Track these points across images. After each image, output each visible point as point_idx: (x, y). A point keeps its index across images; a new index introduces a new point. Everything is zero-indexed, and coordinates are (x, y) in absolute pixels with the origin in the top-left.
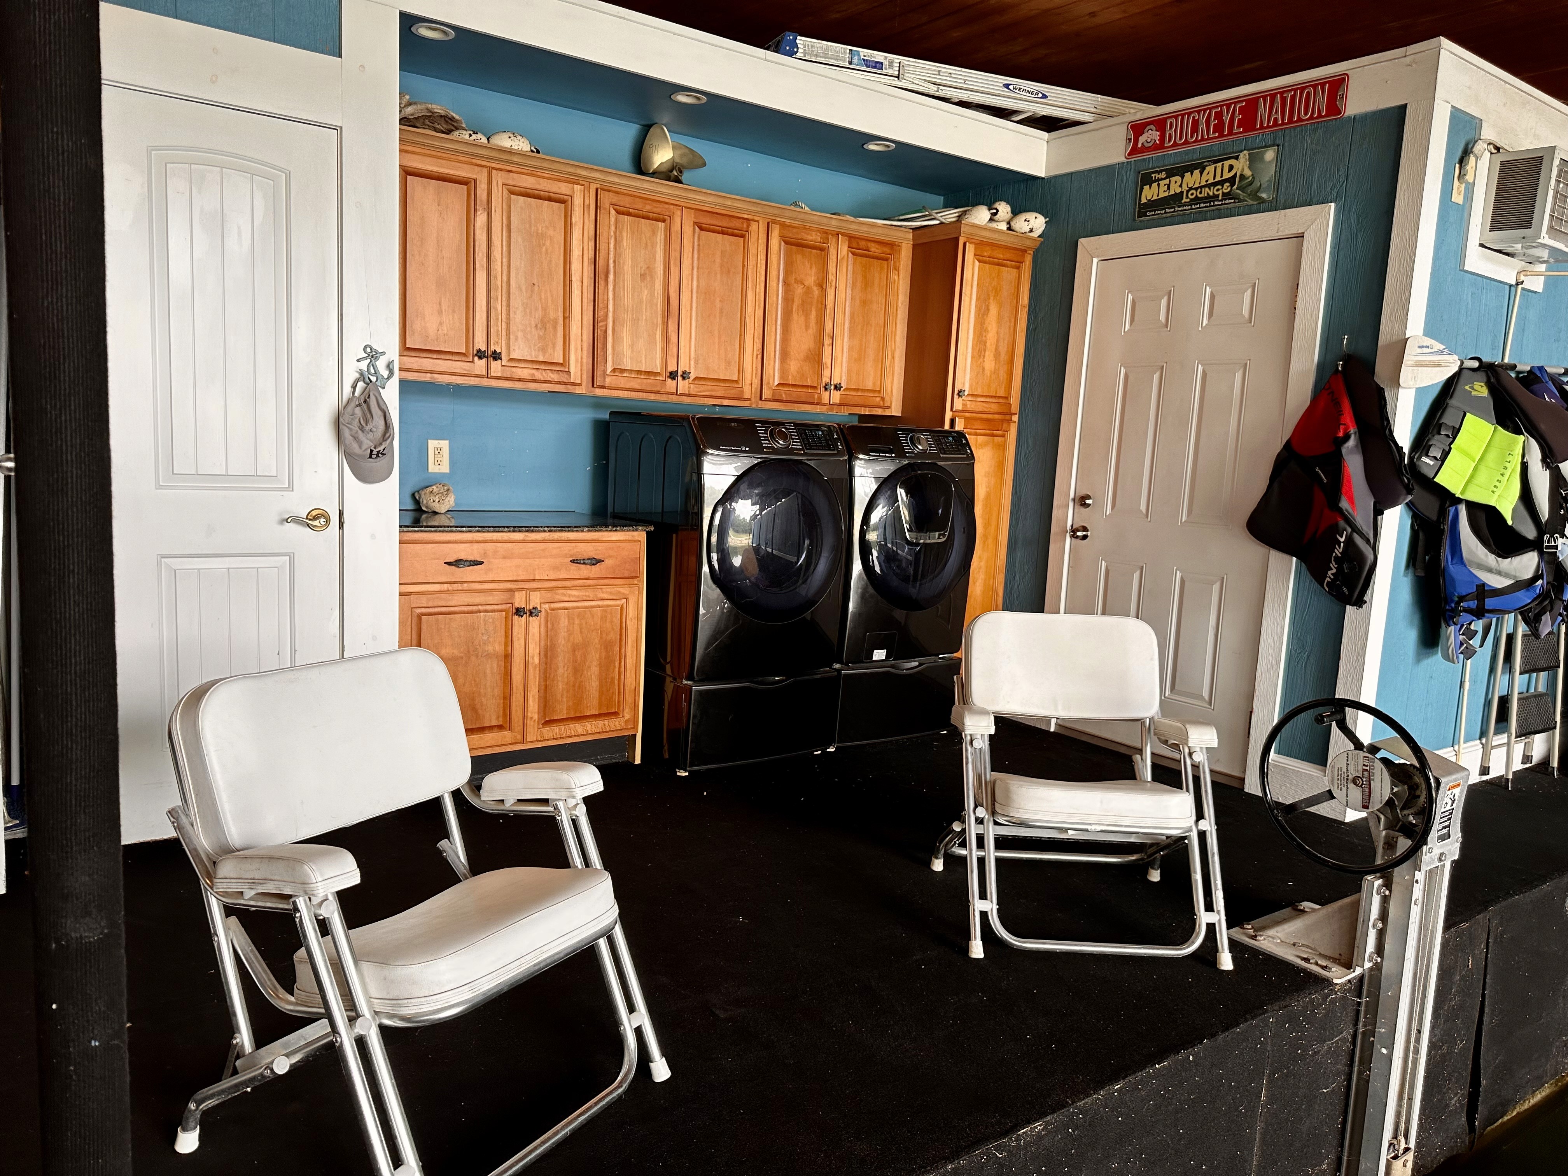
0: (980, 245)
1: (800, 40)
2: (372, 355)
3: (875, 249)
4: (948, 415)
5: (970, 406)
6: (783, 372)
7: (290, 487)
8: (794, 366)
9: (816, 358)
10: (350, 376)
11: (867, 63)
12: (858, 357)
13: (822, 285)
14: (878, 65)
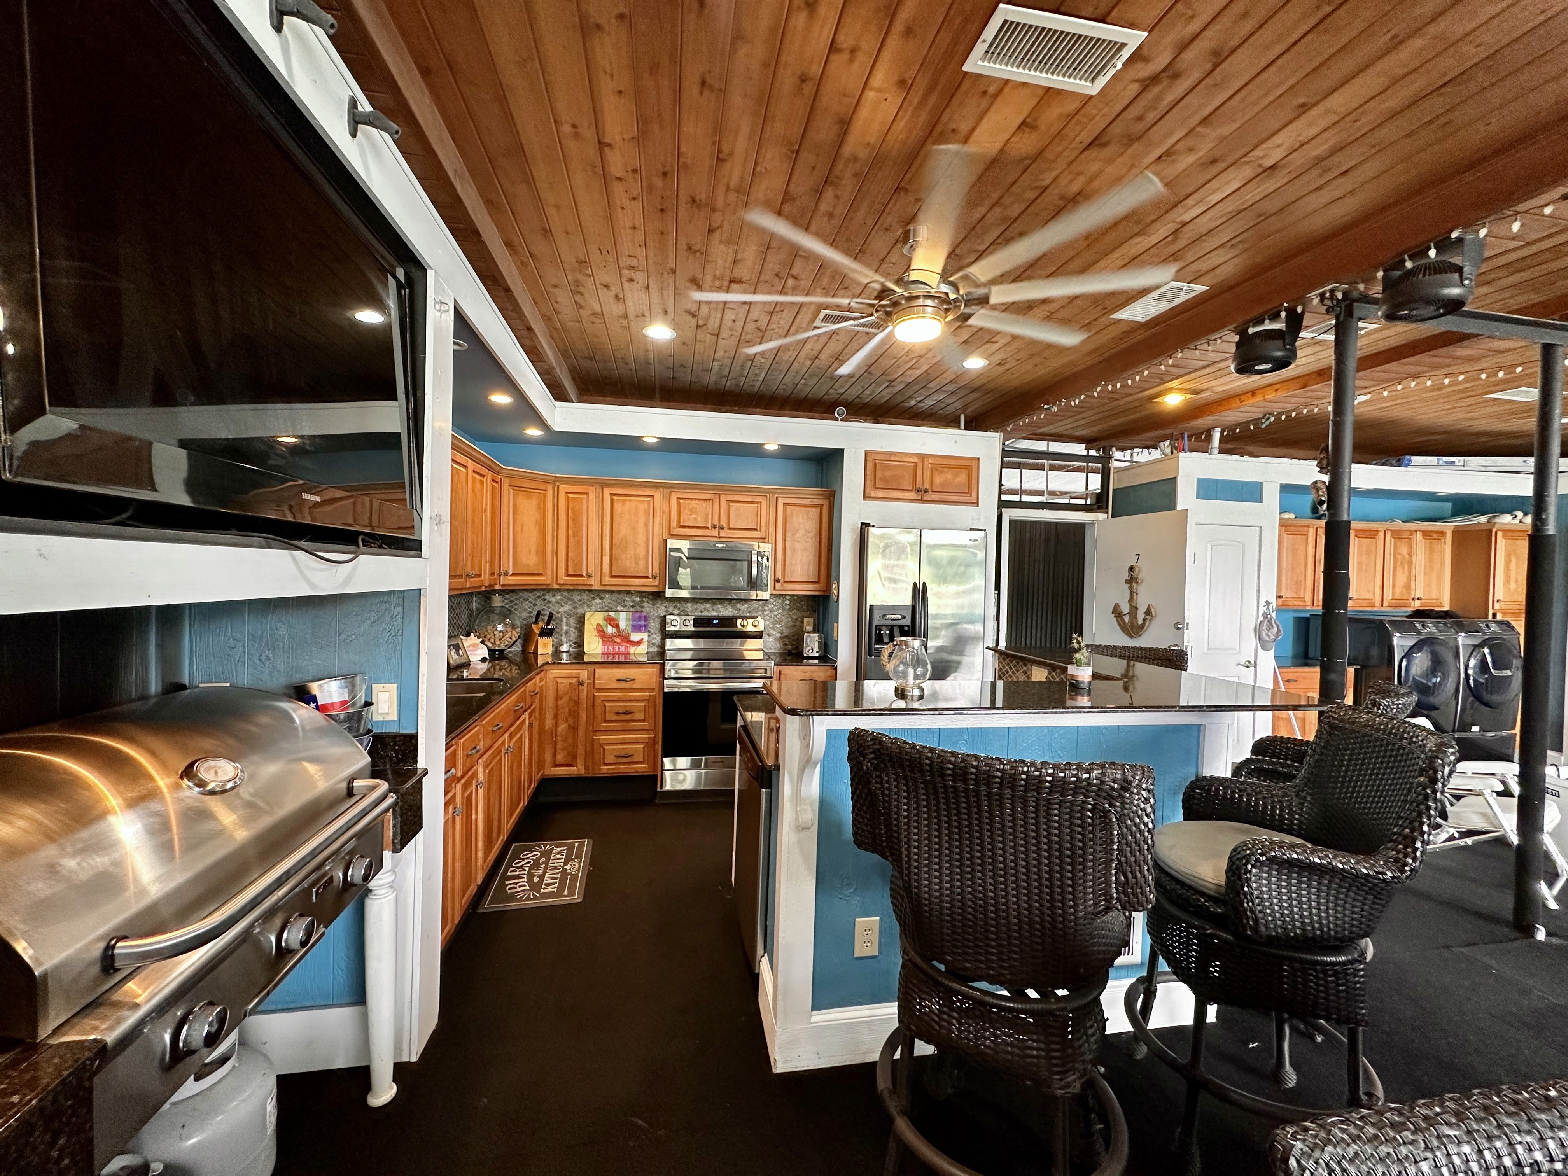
0: (1505, 531)
1: (1413, 458)
2: (1268, 603)
3: (1435, 536)
4: (1491, 612)
5: (1504, 607)
6: (1393, 594)
7: (1240, 652)
8: (1398, 591)
9: (1408, 587)
10: (1261, 613)
11: (1447, 462)
12: (1428, 585)
13: (1410, 555)
14: (1453, 463)
